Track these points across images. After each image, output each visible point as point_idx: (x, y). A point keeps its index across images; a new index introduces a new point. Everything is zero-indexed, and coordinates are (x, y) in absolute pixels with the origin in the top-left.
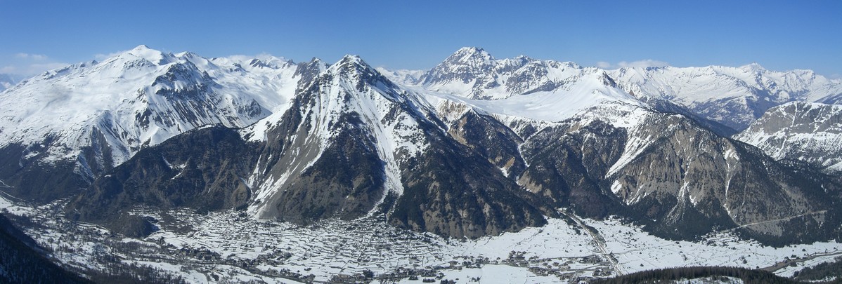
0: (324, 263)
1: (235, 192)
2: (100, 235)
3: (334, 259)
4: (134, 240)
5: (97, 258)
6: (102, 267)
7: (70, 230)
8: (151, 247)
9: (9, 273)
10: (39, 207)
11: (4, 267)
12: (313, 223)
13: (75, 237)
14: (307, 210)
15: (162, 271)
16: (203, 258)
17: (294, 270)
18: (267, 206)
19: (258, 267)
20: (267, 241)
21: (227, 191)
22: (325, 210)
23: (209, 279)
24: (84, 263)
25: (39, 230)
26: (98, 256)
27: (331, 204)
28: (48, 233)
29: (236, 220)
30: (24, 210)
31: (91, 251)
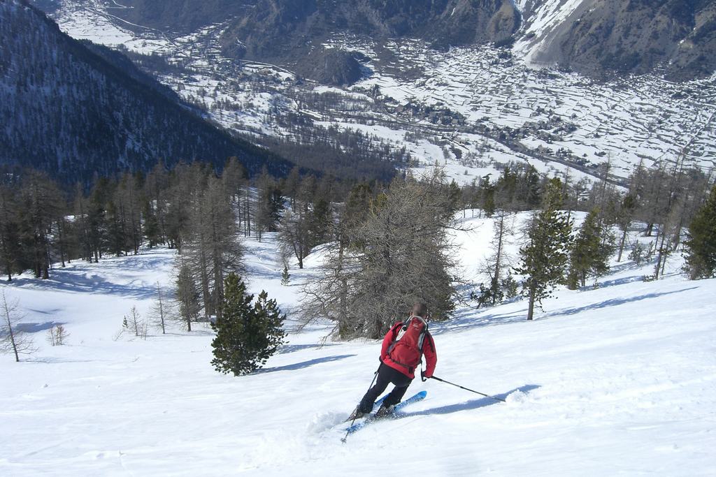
0: (627, 147)
1: (495, 16)
2: (279, 82)
3: (645, 144)
4: (332, 90)
5: (277, 119)
6: (284, 132)
7: (231, 74)
8: (359, 100)
9: (144, 146)
10: (179, 39)
11: (135, 136)
12: (617, 80)
13: (241, 86)
14: (611, 56)
15: (376, 139)
16: (439, 122)
17: (578, 152)
18: (545, 44)
19: (523, 141)
20: (540, 101)
21: (481, 15)
22: (641, 60)
23: (446, 155)
24: (258, 126)
25: (181, 77)
26: (277, 115)
27: (653, 51)
28: (196, 81)
29: (493, 64)
30: (154, 45)
31: (266, 108)
